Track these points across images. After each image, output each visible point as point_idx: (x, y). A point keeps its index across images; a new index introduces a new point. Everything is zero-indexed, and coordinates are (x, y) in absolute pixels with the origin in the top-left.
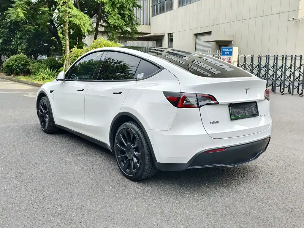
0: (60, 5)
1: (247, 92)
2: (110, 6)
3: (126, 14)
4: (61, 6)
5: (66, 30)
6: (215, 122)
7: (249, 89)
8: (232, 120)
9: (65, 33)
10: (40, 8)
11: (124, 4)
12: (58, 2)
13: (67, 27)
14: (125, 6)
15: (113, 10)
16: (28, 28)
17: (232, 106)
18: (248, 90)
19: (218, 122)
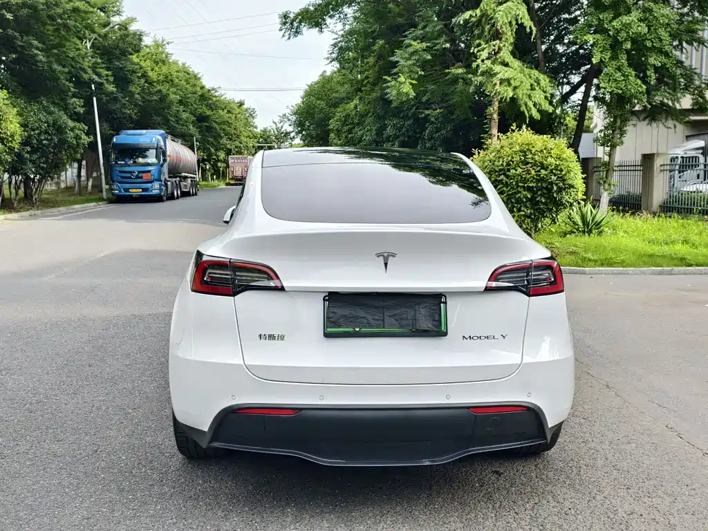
0: (479, 61)
1: (386, 264)
2: (606, 50)
3: (650, 65)
4: (483, 61)
5: (491, 115)
6: (272, 337)
7: (394, 255)
8: (327, 335)
9: (490, 122)
10: (447, 71)
11: (647, 39)
12: (478, 54)
13: (496, 108)
14: (649, 44)
15: (614, 57)
16: (423, 115)
17: (334, 298)
18: (391, 260)
19: (282, 338)
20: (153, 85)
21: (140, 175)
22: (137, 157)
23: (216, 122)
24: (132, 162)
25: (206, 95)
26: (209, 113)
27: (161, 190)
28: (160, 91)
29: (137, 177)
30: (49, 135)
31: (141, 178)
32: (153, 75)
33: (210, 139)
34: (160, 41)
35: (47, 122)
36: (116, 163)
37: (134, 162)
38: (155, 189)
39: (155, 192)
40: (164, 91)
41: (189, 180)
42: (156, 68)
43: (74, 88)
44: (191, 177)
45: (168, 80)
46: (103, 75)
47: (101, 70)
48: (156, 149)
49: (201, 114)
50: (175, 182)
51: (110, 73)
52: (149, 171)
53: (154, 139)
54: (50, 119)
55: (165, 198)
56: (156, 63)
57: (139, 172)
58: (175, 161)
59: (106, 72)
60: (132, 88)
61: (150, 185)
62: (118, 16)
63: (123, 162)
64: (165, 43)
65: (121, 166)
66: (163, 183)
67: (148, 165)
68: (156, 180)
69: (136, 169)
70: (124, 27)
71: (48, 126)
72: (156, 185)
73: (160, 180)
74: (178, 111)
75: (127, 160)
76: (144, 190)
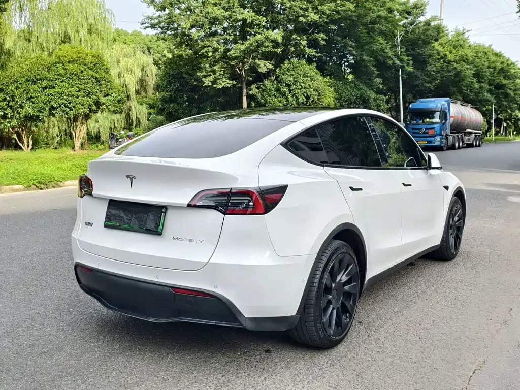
1: (131, 183)
7: (134, 178)
8: (106, 226)
20: (451, 64)
21: (427, 131)
22: (426, 119)
23: (510, 89)
24: (421, 122)
25: (506, 69)
26: (505, 82)
27: (441, 142)
28: (455, 68)
29: (424, 133)
30: (357, 104)
31: (428, 133)
32: (450, 57)
33: (504, 103)
34: (461, 30)
35: (356, 96)
36: (410, 122)
37: (423, 122)
38: (437, 141)
39: (437, 144)
40: (459, 69)
41: (474, 135)
42: (454, 52)
43: (377, 71)
44: (475, 133)
45: (464, 59)
46: (405, 60)
47: (403, 57)
48: (440, 112)
49: (498, 83)
50: (458, 136)
51: (410, 58)
52: (433, 128)
53: (439, 105)
54: (358, 93)
55: (445, 148)
56: (455, 47)
57: (426, 129)
58: (459, 120)
59: (407, 58)
60: (429, 68)
61: (433, 138)
62: (422, 17)
63: (415, 122)
64: (465, 31)
65: (414, 124)
66: (444, 137)
67: (433, 123)
68: (438, 135)
69: (424, 127)
70: (428, 23)
71: (357, 98)
72: (438, 138)
73: (441, 135)
74: (472, 82)
75: (418, 120)
76: (429, 142)
